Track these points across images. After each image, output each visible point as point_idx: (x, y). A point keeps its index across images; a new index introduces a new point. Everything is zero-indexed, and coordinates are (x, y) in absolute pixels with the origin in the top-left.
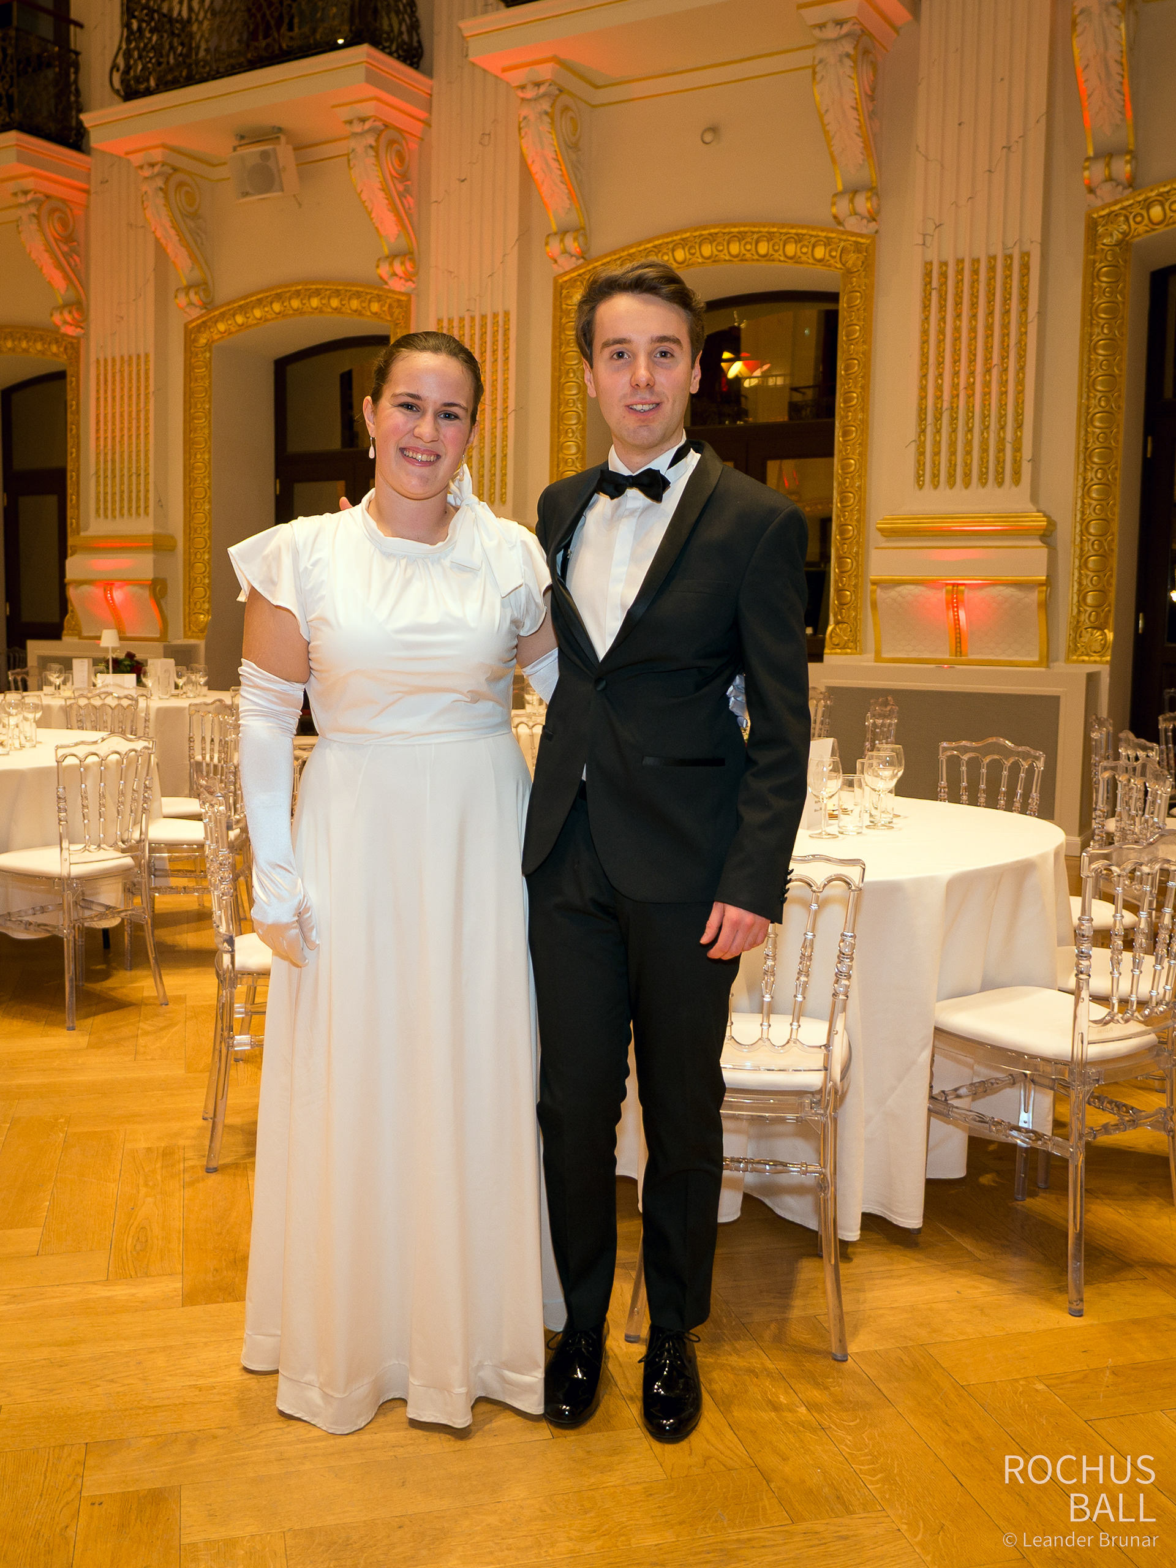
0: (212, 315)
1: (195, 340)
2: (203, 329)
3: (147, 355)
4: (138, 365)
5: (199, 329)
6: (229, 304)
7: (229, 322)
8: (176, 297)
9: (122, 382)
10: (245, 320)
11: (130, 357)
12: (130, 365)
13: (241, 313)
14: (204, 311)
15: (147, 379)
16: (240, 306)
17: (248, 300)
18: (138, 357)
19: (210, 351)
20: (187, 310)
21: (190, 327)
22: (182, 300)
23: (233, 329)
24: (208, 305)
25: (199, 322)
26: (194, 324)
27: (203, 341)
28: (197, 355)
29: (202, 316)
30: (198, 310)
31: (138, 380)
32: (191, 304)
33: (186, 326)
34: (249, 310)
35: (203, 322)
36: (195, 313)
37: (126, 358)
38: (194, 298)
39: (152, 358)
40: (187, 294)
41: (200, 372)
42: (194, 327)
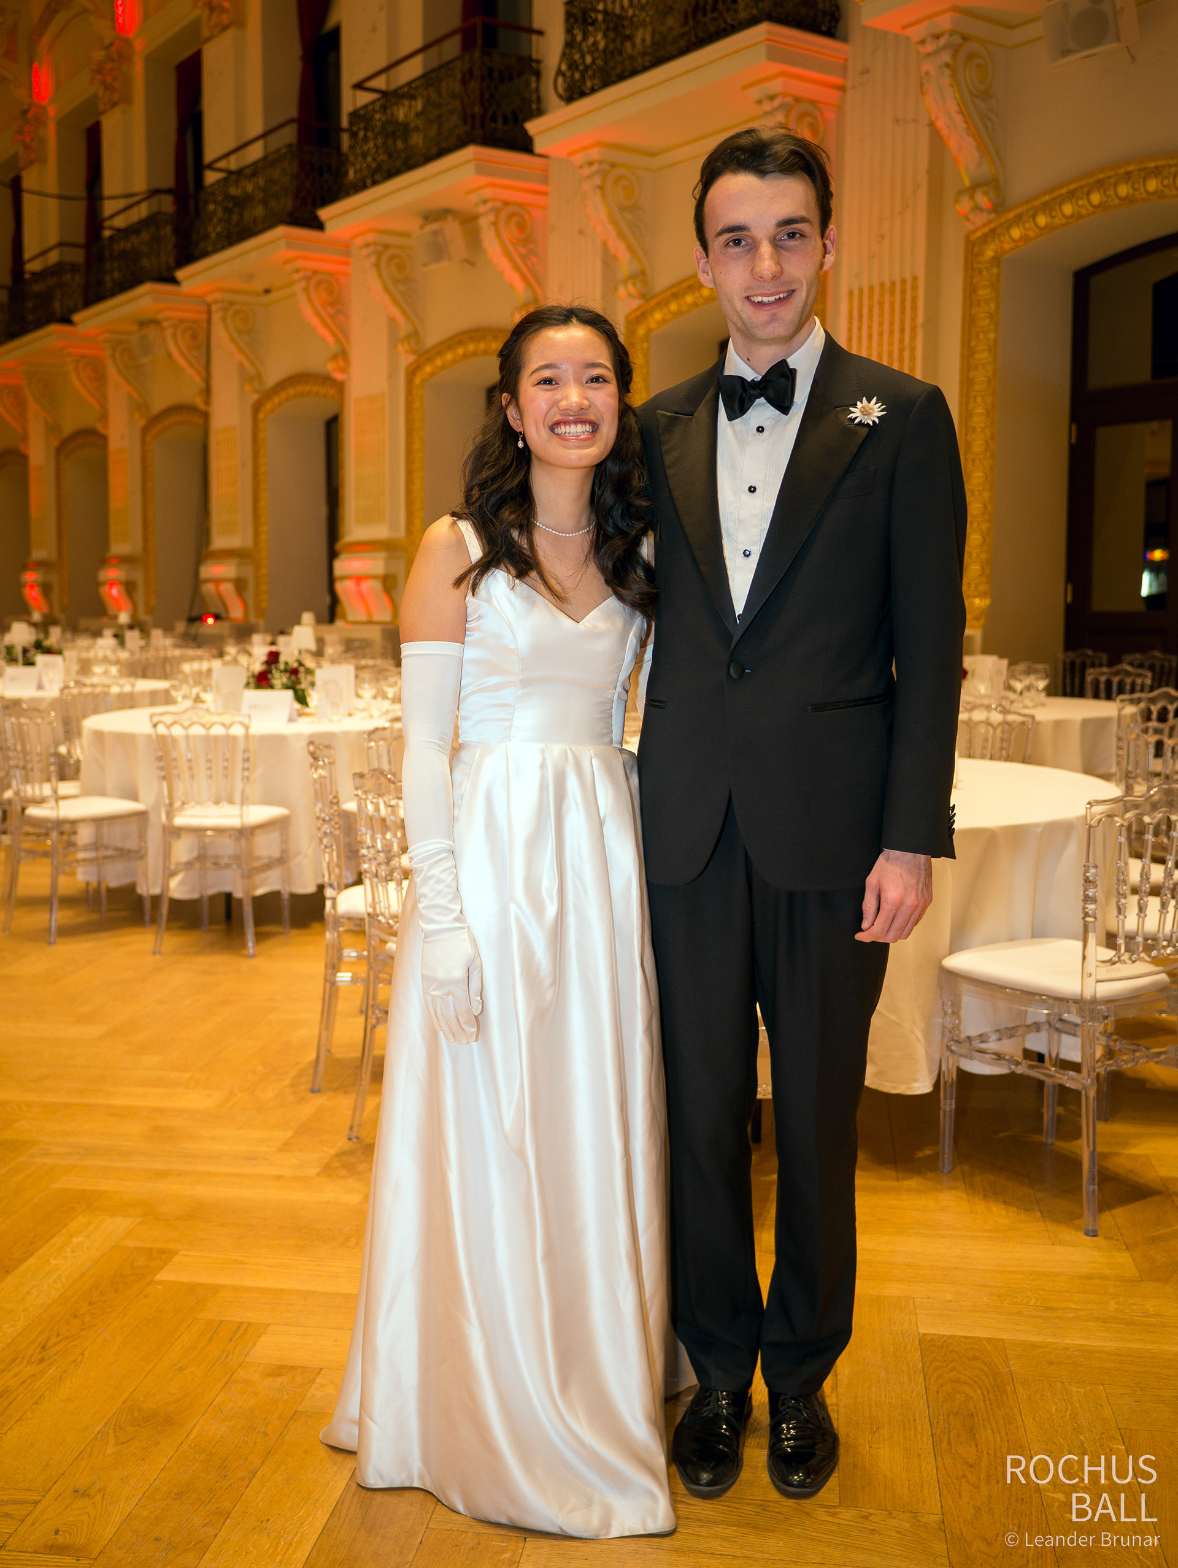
0: (1003, 219)
1: (981, 254)
2: (990, 239)
3: (915, 279)
4: (903, 292)
5: (985, 239)
6: (1028, 201)
7: (1027, 225)
8: (957, 201)
9: (881, 315)
10: (1049, 220)
11: (893, 284)
12: (892, 293)
13: (1044, 213)
14: (993, 216)
15: (914, 308)
16: (1045, 204)
17: (1056, 194)
18: (904, 282)
19: (998, 266)
20: (972, 217)
21: (973, 237)
22: (965, 204)
23: (1031, 234)
24: (998, 208)
25: (986, 230)
26: (978, 234)
27: (989, 253)
28: (980, 272)
29: (990, 222)
30: (985, 214)
31: (903, 312)
32: (977, 208)
33: (967, 238)
34: (1057, 208)
35: (993, 231)
36: (980, 219)
37: (887, 285)
38: (982, 199)
39: (921, 283)
40: (972, 197)
41: (984, 292)
42: (977, 239)
